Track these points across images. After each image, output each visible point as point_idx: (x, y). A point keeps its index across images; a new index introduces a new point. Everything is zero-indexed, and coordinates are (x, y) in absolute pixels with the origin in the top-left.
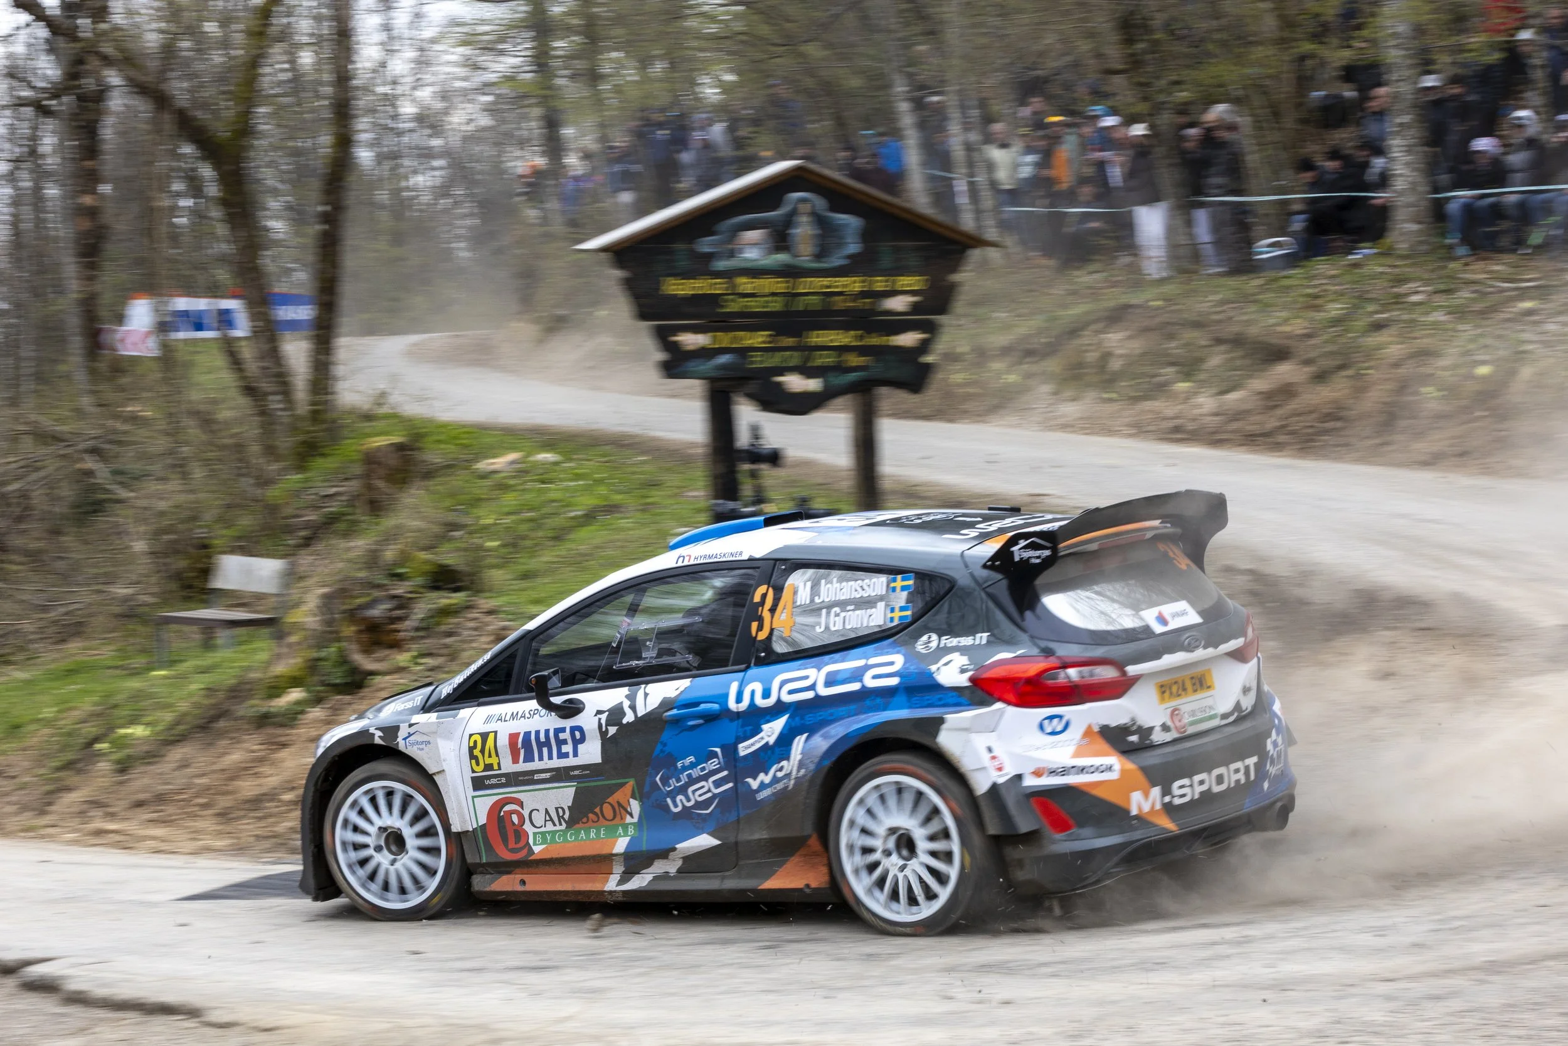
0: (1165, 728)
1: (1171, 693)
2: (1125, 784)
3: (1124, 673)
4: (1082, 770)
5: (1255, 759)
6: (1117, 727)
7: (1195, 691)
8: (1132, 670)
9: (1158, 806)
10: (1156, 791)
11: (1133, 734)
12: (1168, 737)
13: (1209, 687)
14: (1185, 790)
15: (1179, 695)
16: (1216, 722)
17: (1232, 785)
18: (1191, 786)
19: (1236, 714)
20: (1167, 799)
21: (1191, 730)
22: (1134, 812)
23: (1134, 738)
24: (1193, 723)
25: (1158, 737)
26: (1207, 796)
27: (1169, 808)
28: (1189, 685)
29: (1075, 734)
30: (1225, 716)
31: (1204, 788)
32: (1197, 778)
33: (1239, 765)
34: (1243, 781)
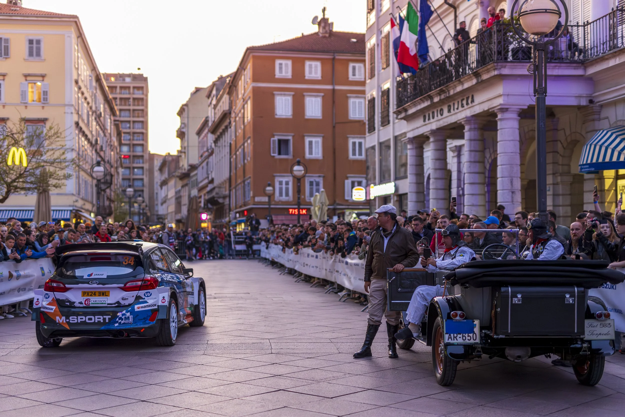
0: (81, 303)
1: (88, 294)
2: (55, 314)
3: (65, 286)
4: (47, 308)
5: (110, 317)
6: (62, 300)
7: (99, 296)
8: (67, 286)
9: (65, 322)
10: (64, 318)
11: (67, 302)
12: (81, 306)
13: (106, 296)
14: (73, 319)
15: (91, 295)
16: (106, 305)
17: (96, 321)
18: (77, 319)
19: (117, 305)
20: (68, 320)
21: (91, 305)
22: (57, 322)
23: (68, 304)
24: (92, 304)
25: (77, 305)
26: (84, 323)
27: (68, 323)
28: (97, 294)
29: (50, 299)
30: (108, 304)
31: (84, 320)
32: (79, 317)
33: (101, 317)
34: (102, 321)
